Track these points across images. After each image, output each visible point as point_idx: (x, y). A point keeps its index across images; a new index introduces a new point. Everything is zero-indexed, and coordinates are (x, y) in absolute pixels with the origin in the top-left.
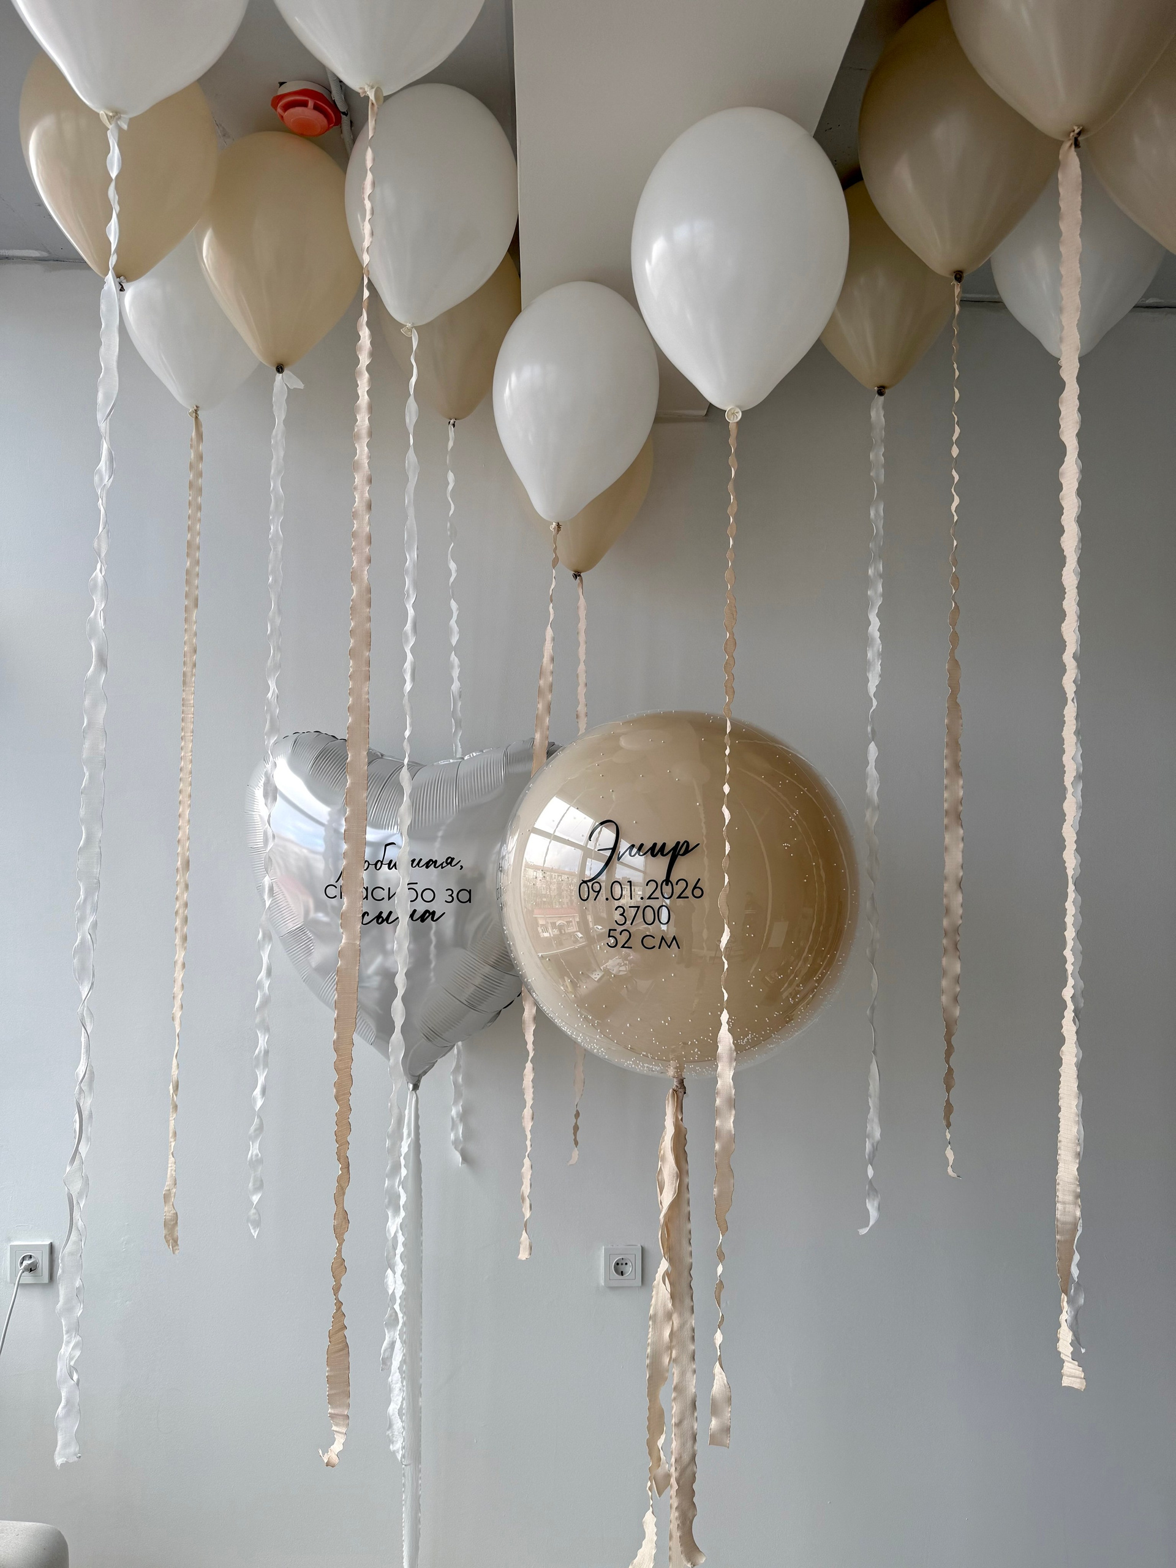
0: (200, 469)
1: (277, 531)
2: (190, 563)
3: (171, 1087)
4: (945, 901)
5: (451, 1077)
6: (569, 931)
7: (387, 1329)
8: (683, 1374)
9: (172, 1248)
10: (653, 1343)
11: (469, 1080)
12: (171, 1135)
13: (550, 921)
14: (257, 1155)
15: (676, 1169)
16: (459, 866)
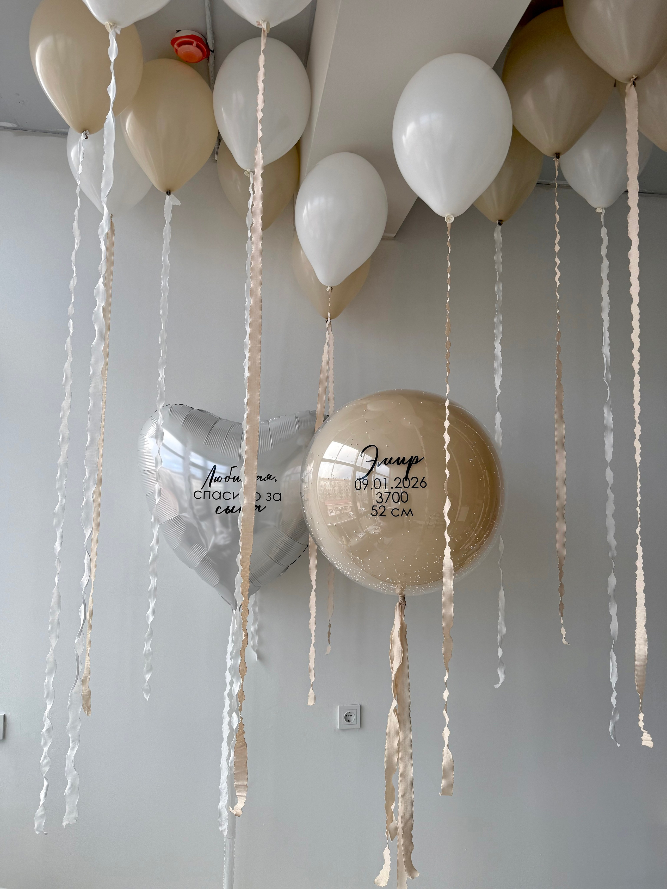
1: (165, 284)
4: (557, 491)
5: (252, 608)
6: (346, 512)
8: (405, 767)
9: (87, 712)
10: (388, 749)
11: (261, 610)
12: (87, 644)
13: (334, 507)
14: (149, 650)
15: (401, 648)
16: (274, 480)
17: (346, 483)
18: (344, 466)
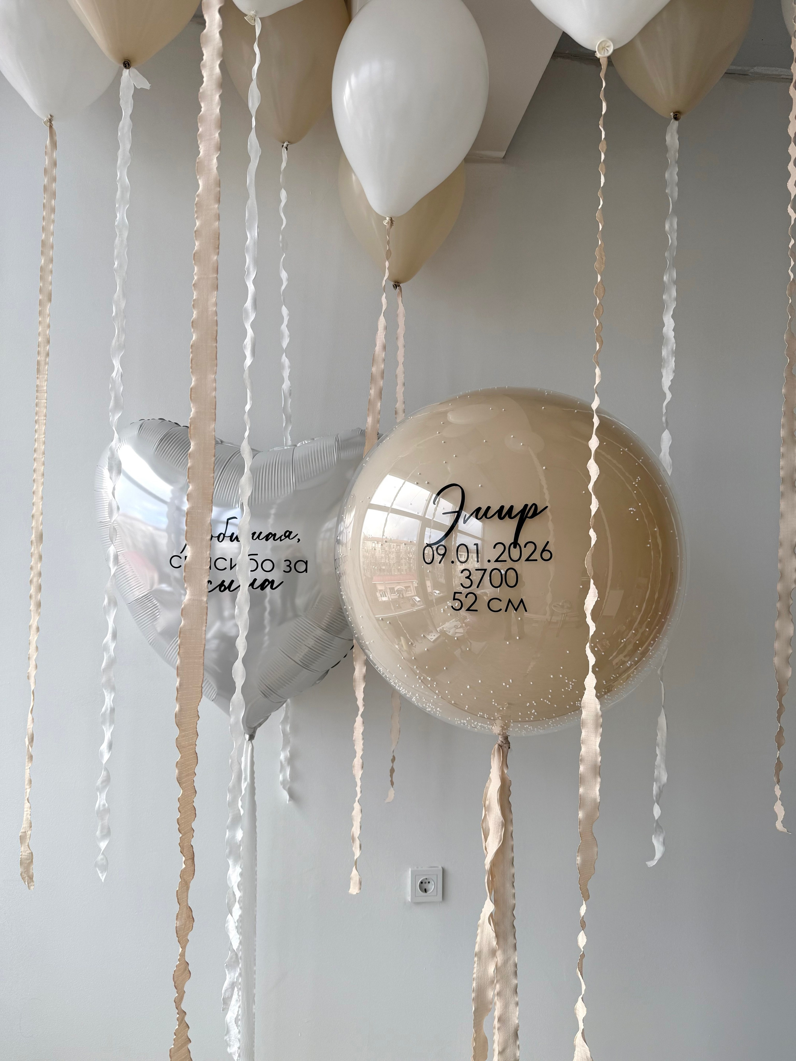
0: (54, 174)
1: (123, 218)
2: (45, 260)
3: (27, 740)
4: (779, 566)
5: (280, 727)
6: (407, 595)
7: (228, 970)
8: (506, 1006)
9: (28, 884)
10: (478, 977)
11: (295, 729)
12: (26, 782)
13: (389, 586)
14: (104, 805)
15: (502, 819)
16: (296, 539)
17: (408, 547)
18: (407, 519)
